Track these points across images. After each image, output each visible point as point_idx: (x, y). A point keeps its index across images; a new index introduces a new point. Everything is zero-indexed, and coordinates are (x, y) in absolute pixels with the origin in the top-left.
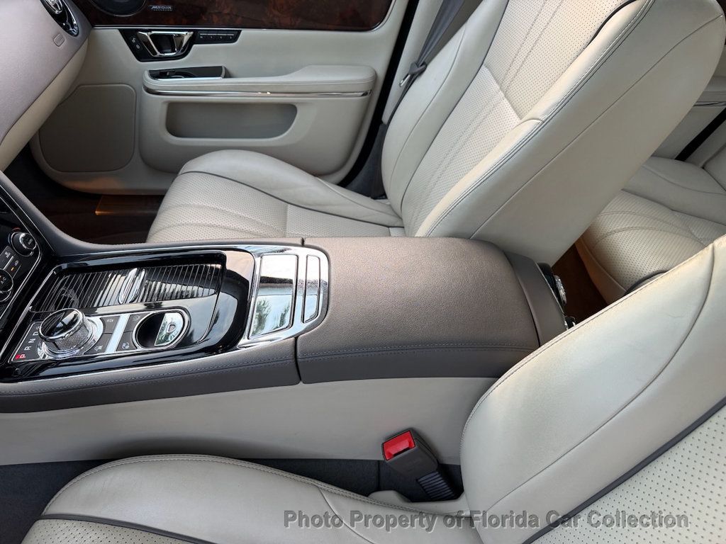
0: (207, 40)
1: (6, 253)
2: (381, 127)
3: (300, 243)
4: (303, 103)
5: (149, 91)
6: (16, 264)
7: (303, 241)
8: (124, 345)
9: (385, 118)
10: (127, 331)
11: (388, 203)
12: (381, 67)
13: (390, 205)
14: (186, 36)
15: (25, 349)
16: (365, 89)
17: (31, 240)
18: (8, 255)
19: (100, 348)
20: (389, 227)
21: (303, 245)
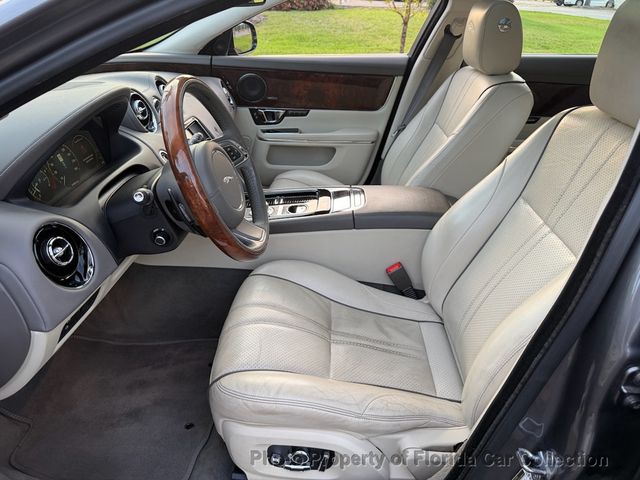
0: (292, 115)
2: (380, 162)
3: (350, 187)
4: (339, 147)
5: (261, 139)
9: (383, 157)
10: (284, 210)
12: (381, 129)
14: (282, 112)
16: (373, 139)
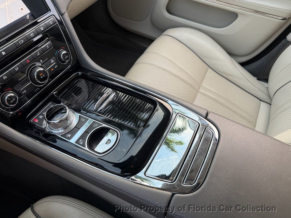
1: (52, 60)
2: (283, 41)
3: (205, 116)
4: (243, 14)
6: (55, 67)
7: (207, 115)
8: (81, 140)
10: (86, 132)
11: (267, 86)
13: (267, 88)
15: (40, 117)
17: (67, 56)
18: (52, 61)
19: (70, 135)
20: (261, 100)
21: (206, 118)
